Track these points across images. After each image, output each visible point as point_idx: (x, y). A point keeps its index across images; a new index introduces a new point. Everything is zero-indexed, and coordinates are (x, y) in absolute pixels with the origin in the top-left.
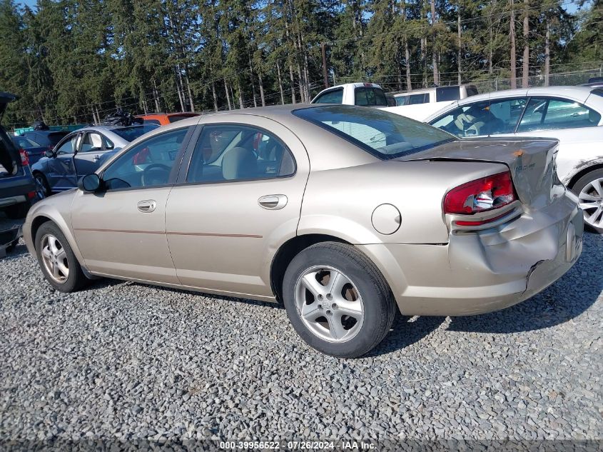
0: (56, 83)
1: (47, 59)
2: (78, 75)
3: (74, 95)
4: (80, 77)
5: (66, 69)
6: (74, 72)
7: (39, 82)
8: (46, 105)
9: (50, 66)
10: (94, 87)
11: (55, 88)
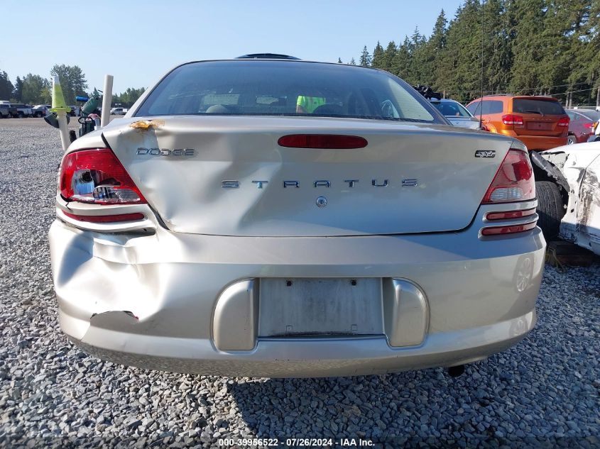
0: (514, 66)
1: (513, 42)
2: (537, 58)
3: (527, 78)
4: (539, 60)
5: (527, 52)
6: (535, 55)
7: (499, 64)
8: (498, 87)
9: (514, 50)
10: (548, 71)
11: (512, 71)
